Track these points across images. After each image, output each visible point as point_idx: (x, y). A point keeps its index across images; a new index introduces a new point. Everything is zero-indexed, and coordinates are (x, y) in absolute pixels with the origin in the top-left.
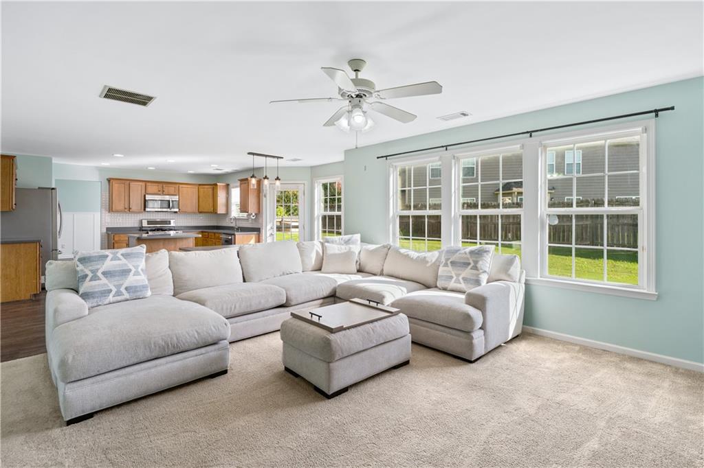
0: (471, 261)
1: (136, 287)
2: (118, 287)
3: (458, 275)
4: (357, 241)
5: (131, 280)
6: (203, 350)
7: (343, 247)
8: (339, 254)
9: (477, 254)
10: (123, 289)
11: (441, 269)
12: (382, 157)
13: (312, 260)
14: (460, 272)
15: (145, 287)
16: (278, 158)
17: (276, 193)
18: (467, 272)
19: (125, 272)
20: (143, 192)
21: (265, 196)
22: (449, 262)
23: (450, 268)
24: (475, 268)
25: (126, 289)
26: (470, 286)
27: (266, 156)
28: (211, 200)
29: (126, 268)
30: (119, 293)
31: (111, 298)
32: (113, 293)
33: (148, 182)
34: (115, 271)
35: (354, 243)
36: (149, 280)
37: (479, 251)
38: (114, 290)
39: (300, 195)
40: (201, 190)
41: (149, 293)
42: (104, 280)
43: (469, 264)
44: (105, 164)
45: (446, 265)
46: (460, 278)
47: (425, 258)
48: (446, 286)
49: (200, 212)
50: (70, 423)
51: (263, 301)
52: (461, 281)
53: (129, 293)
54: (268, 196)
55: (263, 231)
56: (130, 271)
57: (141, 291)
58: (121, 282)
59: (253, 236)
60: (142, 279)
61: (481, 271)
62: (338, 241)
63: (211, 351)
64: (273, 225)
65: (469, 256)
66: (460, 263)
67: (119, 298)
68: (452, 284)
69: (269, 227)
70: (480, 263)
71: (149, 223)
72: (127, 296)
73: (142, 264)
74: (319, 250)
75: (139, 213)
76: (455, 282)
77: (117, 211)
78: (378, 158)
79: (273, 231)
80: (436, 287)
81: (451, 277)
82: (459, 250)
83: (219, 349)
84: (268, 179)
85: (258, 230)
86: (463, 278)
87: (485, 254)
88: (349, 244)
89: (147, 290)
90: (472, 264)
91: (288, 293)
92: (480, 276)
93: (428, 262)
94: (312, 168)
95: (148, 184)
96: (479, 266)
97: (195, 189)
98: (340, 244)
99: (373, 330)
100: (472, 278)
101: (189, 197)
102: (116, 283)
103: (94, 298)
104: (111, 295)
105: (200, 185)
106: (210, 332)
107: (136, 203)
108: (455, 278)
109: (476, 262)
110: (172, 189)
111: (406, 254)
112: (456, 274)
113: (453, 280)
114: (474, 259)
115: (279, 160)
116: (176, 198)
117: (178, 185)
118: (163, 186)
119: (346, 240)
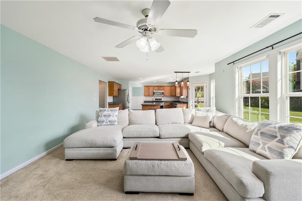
0: (278, 135)
1: (112, 121)
2: (107, 120)
3: (264, 144)
4: (213, 110)
5: (111, 118)
6: (106, 149)
7: (204, 113)
8: (201, 117)
9: (286, 130)
10: (108, 121)
11: (253, 136)
12: (230, 63)
13: (189, 118)
14: (266, 142)
15: (115, 121)
16: (188, 72)
17: (194, 87)
18: (273, 143)
19: (110, 116)
20: (153, 90)
21: (189, 89)
22: (259, 133)
23: (259, 137)
24: (281, 141)
25: (109, 121)
26: (274, 156)
27: (182, 72)
28: (175, 91)
29: (110, 114)
30: (107, 122)
31: (104, 123)
32: (105, 122)
33: (155, 86)
34: (107, 115)
35: (211, 111)
36: (118, 119)
37: (289, 128)
38: (105, 121)
39: (205, 88)
40: (172, 88)
41: (116, 123)
42: (103, 118)
43: (276, 137)
44: (142, 82)
45: (257, 134)
46: (266, 147)
47: (246, 126)
49: (171, 96)
50: (67, 160)
51: (147, 134)
52: (267, 149)
53: (109, 122)
54: (190, 89)
55: (189, 103)
56: (111, 115)
57: (113, 122)
58: (108, 119)
59: (185, 105)
60: (115, 119)
61: (287, 146)
62: (203, 110)
63: (109, 150)
64: (193, 101)
65: (277, 130)
66: (268, 134)
67: (107, 124)
68: (259, 150)
69: (191, 102)
70: (288, 138)
71: (155, 99)
72: (109, 123)
73: (117, 113)
74: (194, 114)
75: (152, 96)
76: (262, 149)
77: (150, 96)
78: (228, 64)
79: (193, 104)
80: (248, 148)
81: (259, 144)
82: (271, 124)
83: (112, 150)
84: (189, 82)
85: (187, 103)
86: (269, 148)
87: (295, 132)
88: (208, 112)
89: (116, 122)
90: (279, 138)
91: (160, 132)
92: (285, 150)
93: (247, 129)
94: (210, 75)
95: (155, 87)
96: (285, 140)
97: (169, 88)
98: (204, 112)
99: (158, 165)
100: (276, 149)
101: (167, 91)
102: (106, 119)
103: (100, 123)
104: (104, 122)
105: (171, 86)
106: (107, 142)
107: (151, 93)
108: (261, 145)
109: (283, 137)
110: (162, 88)
111: (235, 121)
114: (282, 134)
115: (189, 73)
116: (163, 91)
117: (163, 87)
118: (160, 87)
119: (207, 110)
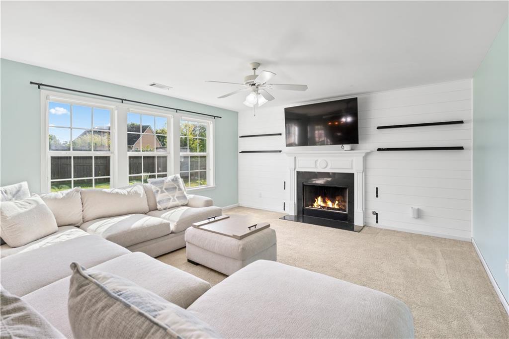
0: (176, 186)
14: (174, 194)
18: (177, 193)
22: (163, 190)
23: (166, 193)
43: (176, 188)
48: (167, 206)
52: (176, 199)
65: (173, 183)
66: (170, 188)
68: (171, 204)
76: (172, 201)
80: (157, 209)
81: (170, 199)
86: (177, 197)
93: (140, 194)
108: (172, 198)
109: (178, 186)
112: (172, 196)
113: (171, 200)
119: (14, 193)
